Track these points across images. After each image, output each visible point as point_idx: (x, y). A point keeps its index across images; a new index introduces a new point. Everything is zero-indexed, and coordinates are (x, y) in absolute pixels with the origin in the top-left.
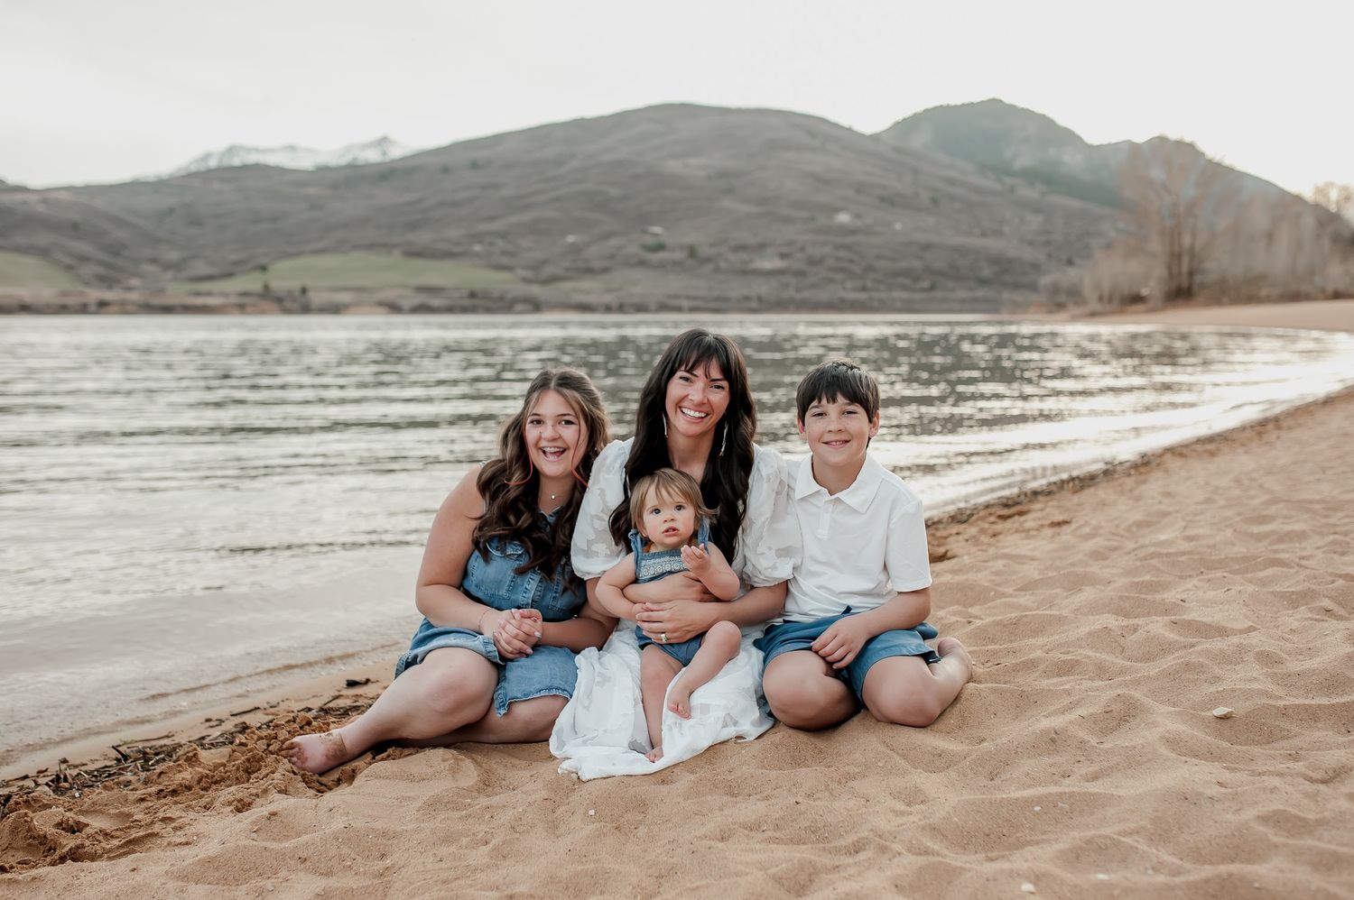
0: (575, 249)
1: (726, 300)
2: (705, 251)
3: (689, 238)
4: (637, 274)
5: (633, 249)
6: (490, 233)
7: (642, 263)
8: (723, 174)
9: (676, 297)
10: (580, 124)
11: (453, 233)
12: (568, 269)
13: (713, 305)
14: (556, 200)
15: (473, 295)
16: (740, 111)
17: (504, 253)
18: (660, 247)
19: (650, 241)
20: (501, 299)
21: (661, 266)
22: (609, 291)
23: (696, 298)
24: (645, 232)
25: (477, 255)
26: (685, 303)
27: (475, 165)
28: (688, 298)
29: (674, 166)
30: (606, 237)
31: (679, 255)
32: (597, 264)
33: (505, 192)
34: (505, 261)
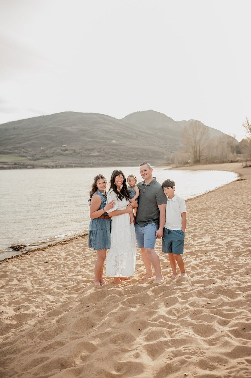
0: (43, 151)
1: (85, 164)
2: (78, 151)
3: (73, 148)
4: (60, 157)
5: (59, 151)
6: (20, 147)
7: (61, 154)
8: (82, 131)
9: (71, 163)
10: (43, 117)
11: (9, 147)
12: (41, 156)
13: (81, 165)
14: (37, 138)
15: (15, 164)
16: (85, 113)
17: (24, 152)
18: (66, 150)
19: (64, 148)
20: (24, 165)
21: (67, 155)
22: (53, 162)
23: (76, 163)
24: (62, 146)
25: (16, 153)
26: (73, 165)
27: (14, 129)
28: (74, 163)
29: (69, 129)
30: (52, 147)
31: (70, 152)
32: (49, 155)
33: (23, 136)
34: (24, 154)
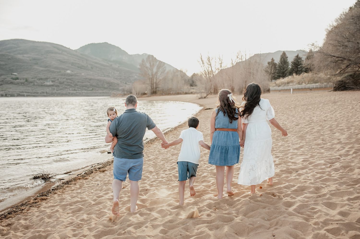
1: (38, 93)
2: (31, 80)
3: (25, 77)
4: (11, 86)
5: (9, 79)
7: (12, 83)
8: (34, 59)
9: (23, 92)
13: (33, 94)
16: (38, 42)
18: (17, 79)
19: (14, 77)
21: (18, 84)
22: (2, 90)
23: (28, 93)
24: (12, 74)
26: (25, 94)
28: (26, 92)
29: (20, 57)
31: (22, 81)
